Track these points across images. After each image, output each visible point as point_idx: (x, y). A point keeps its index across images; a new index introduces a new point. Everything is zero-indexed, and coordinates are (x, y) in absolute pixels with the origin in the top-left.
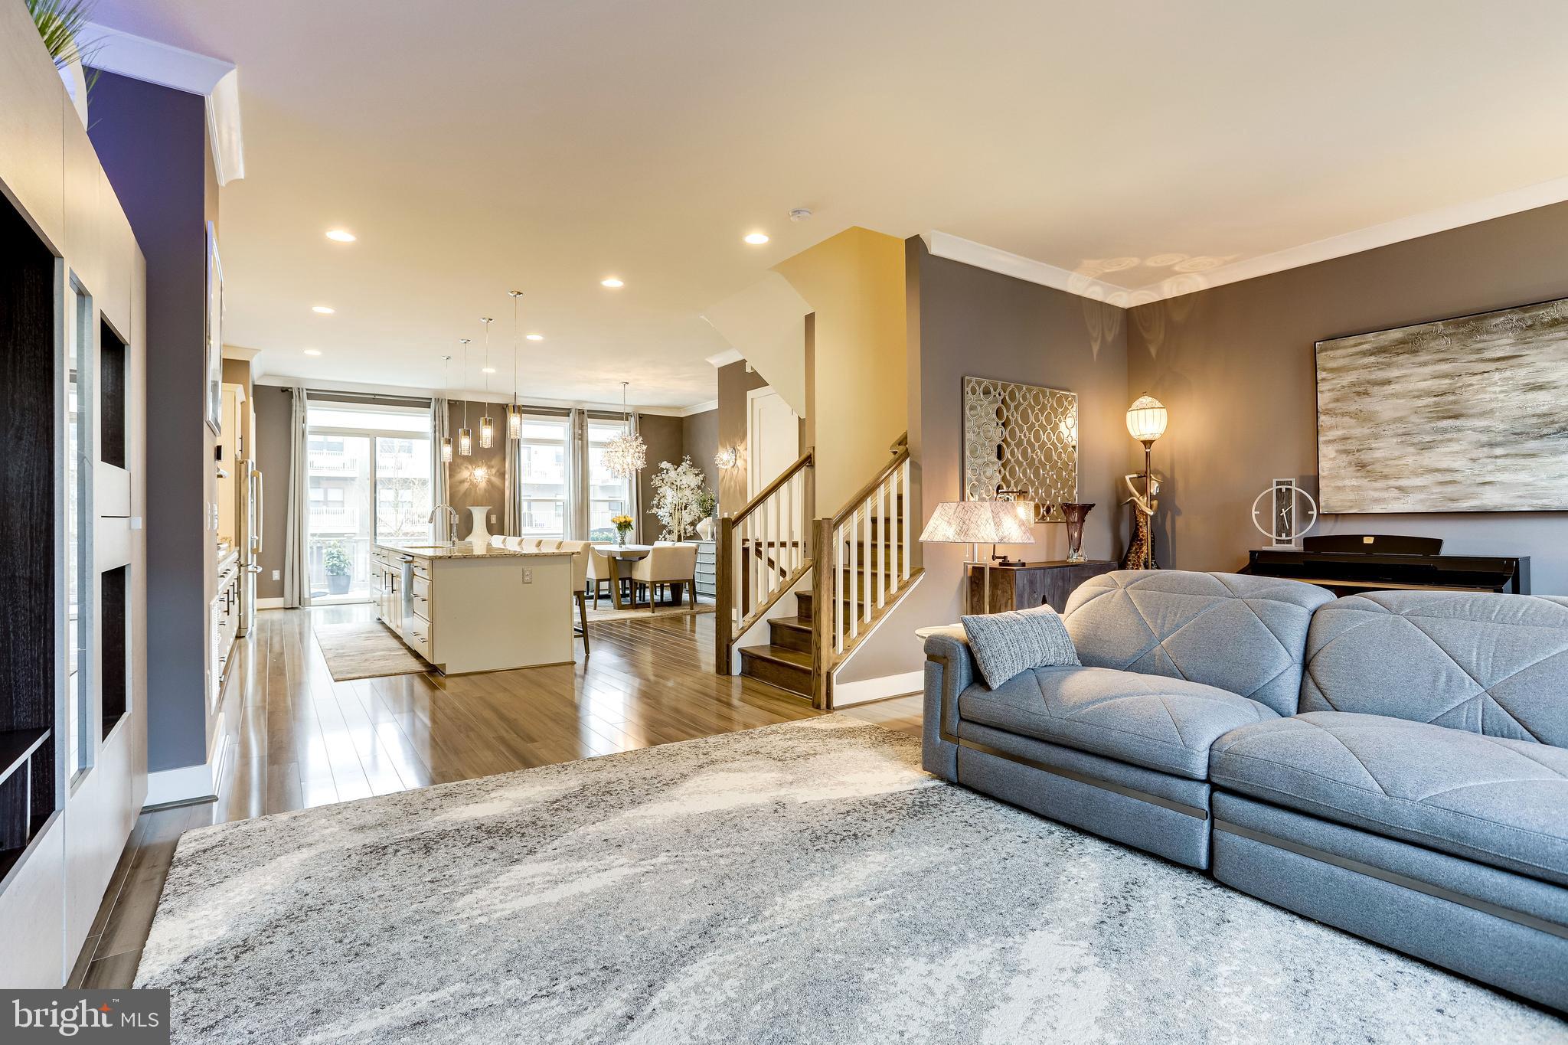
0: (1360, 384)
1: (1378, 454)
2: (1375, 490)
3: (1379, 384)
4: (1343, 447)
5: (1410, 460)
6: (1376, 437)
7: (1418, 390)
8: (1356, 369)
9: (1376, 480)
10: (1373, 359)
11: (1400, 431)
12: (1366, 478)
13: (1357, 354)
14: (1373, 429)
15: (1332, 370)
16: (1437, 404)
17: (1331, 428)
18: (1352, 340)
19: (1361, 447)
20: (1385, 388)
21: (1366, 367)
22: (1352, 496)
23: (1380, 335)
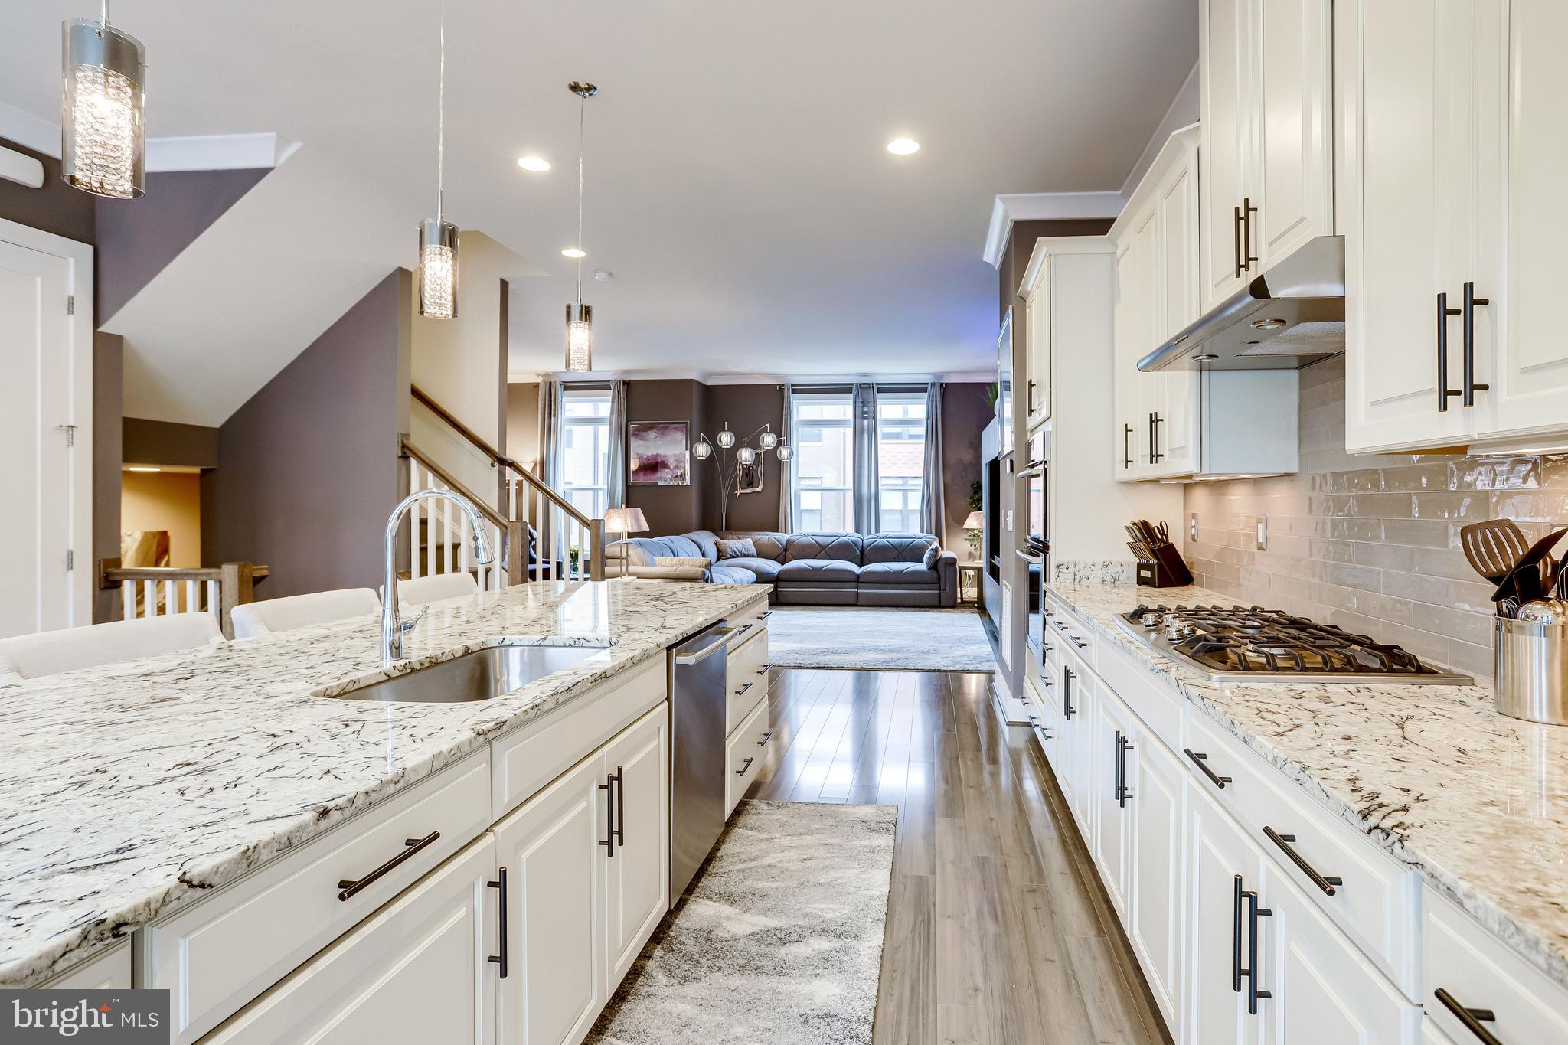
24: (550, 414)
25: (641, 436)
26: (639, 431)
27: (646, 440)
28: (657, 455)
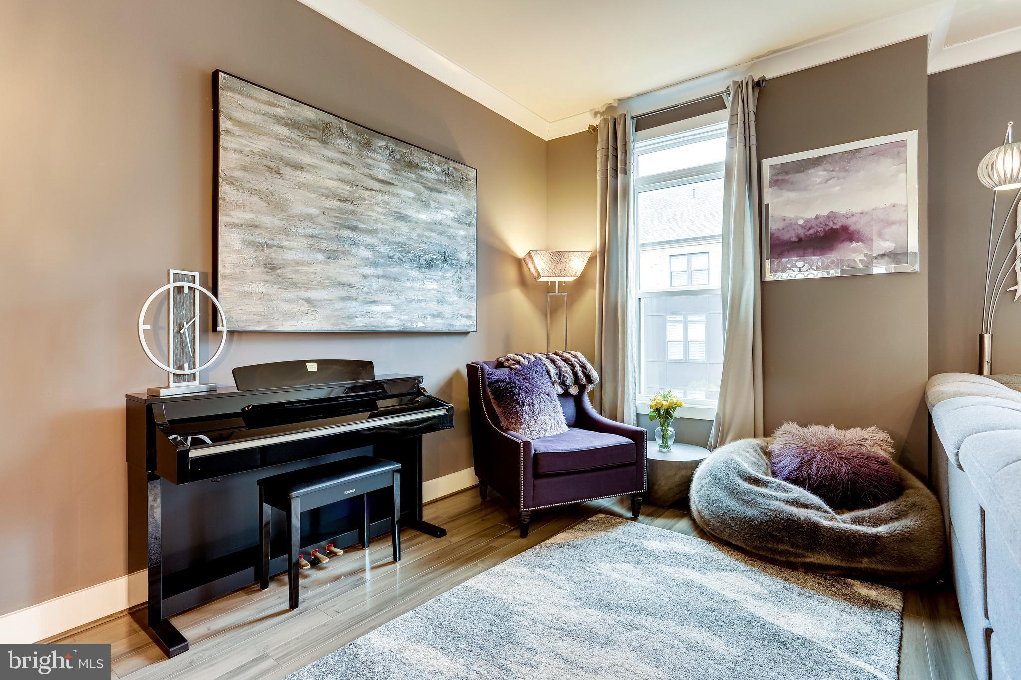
0: (272, 158)
1: (290, 255)
2: (286, 301)
3: (292, 166)
4: (251, 238)
5: (318, 268)
6: (288, 232)
7: (326, 189)
8: (267, 135)
9: (286, 288)
10: (285, 131)
11: (310, 232)
12: (276, 284)
13: (270, 115)
14: (284, 222)
15: (239, 123)
16: (341, 210)
17: (237, 206)
18: (264, 95)
19: (272, 242)
20: (298, 173)
21: (279, 138)
22: (260, 308)
23: (294, 105)
24: (616, 170)
25: (792, 184)
26: (787, 173)
27: (805, 189)
28: (832, 216)
